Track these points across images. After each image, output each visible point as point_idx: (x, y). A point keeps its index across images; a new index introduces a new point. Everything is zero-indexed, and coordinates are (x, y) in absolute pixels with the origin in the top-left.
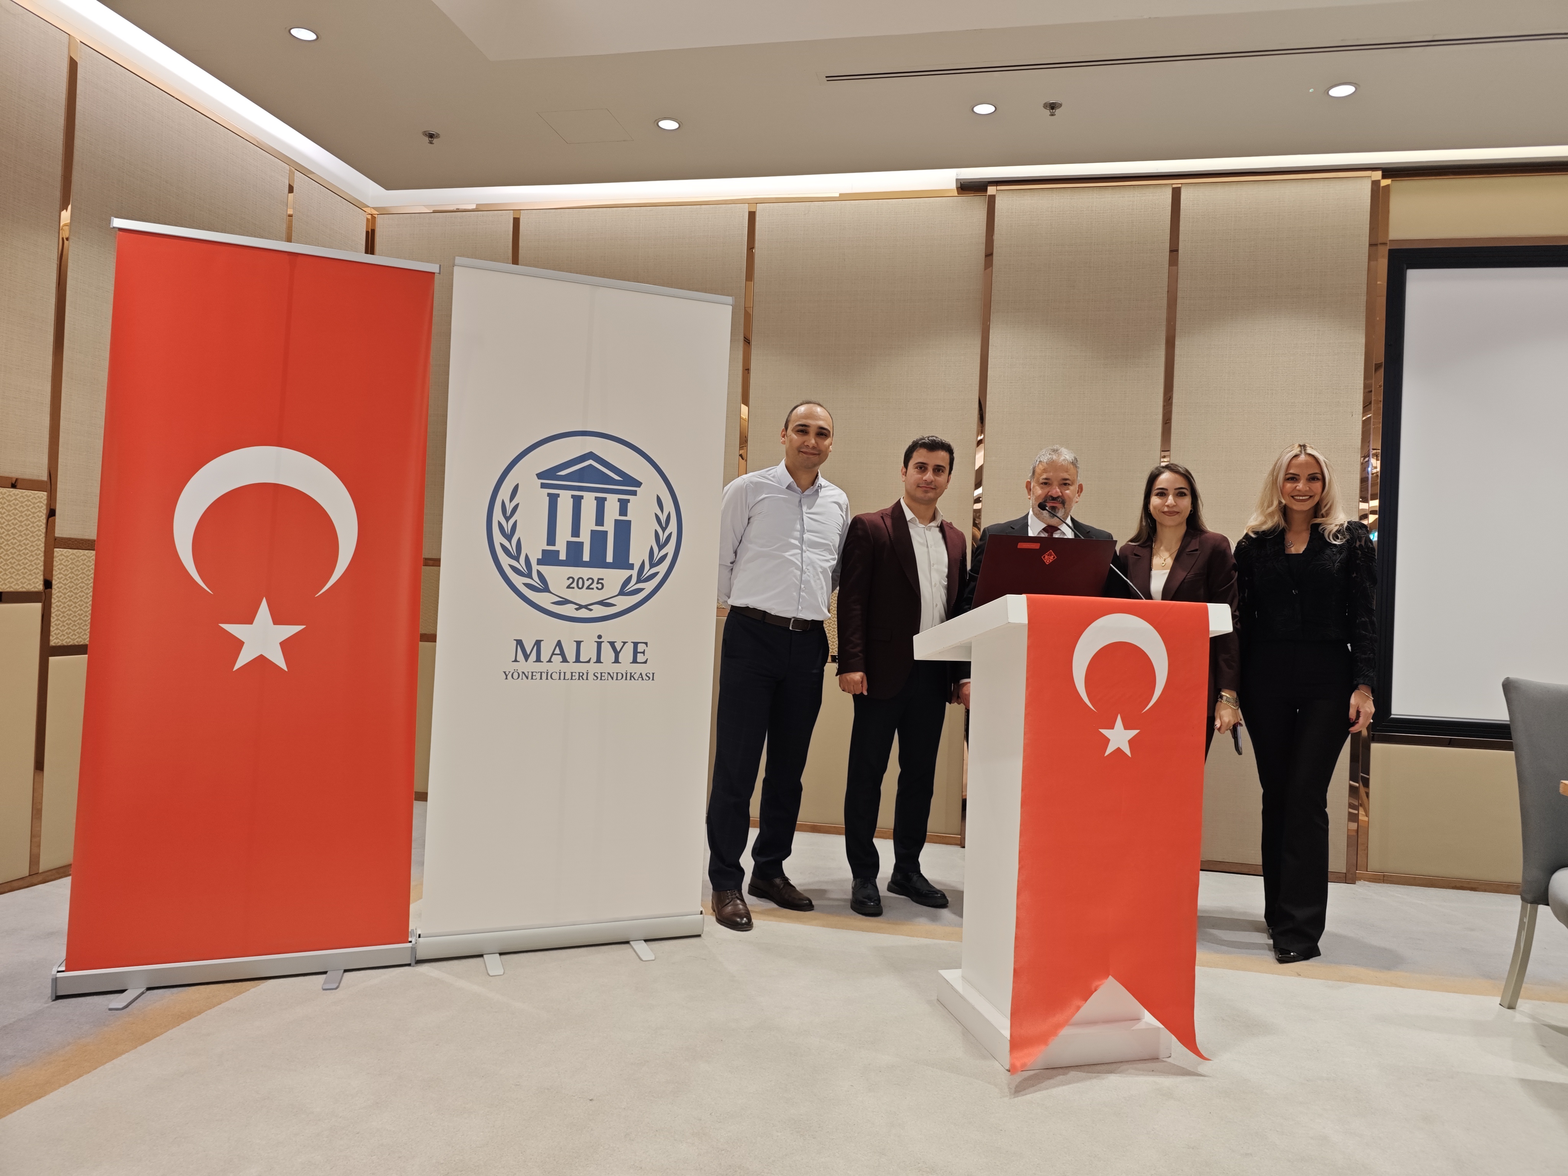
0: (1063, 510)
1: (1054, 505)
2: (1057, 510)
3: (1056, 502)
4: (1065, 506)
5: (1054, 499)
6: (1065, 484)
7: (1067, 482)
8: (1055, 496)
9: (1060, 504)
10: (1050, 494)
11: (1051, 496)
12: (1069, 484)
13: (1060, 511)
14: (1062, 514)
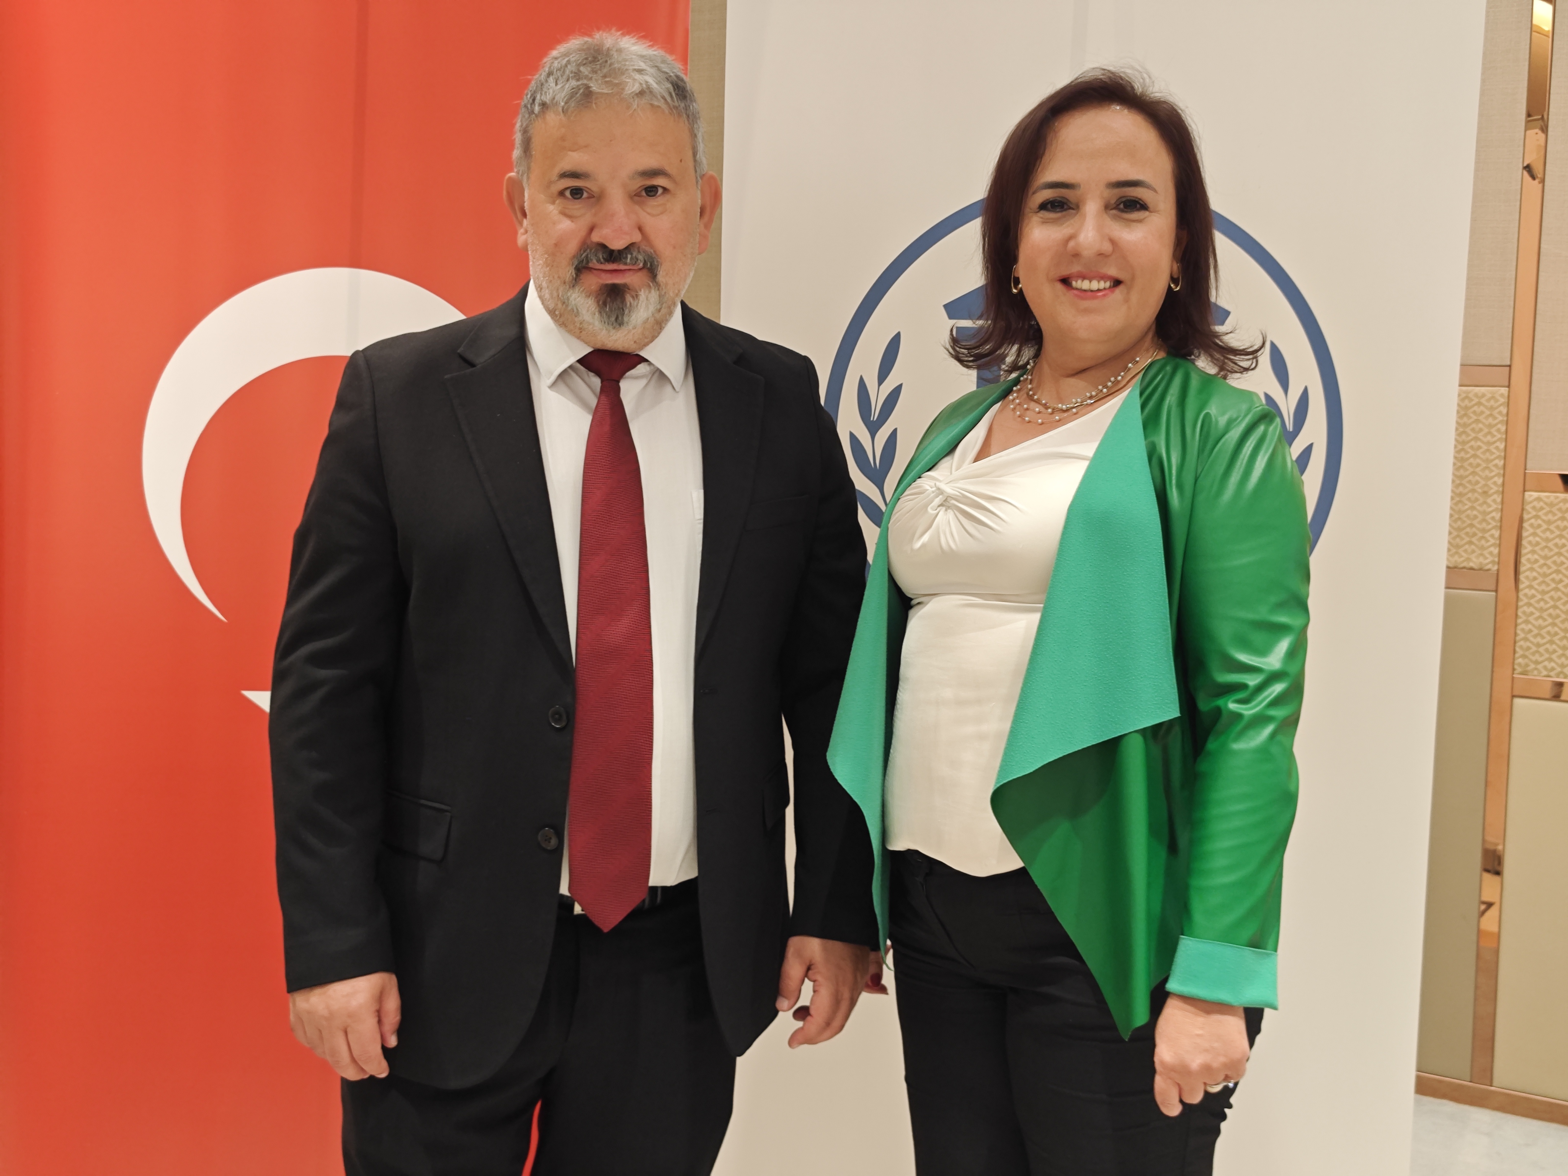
0: (654, 295)
1: (618, 280)
2: (629, 298)
3: (622, 267)
4: (660, 278)
5: (613, 256)
6: (651, 191)
7: (660, 181)
8: (617, 245)
9: (640, 274)
10: (596, 238)
11: (603, 246)
12: (665, 190)
13: (643, 294)
14: (652, 308)
